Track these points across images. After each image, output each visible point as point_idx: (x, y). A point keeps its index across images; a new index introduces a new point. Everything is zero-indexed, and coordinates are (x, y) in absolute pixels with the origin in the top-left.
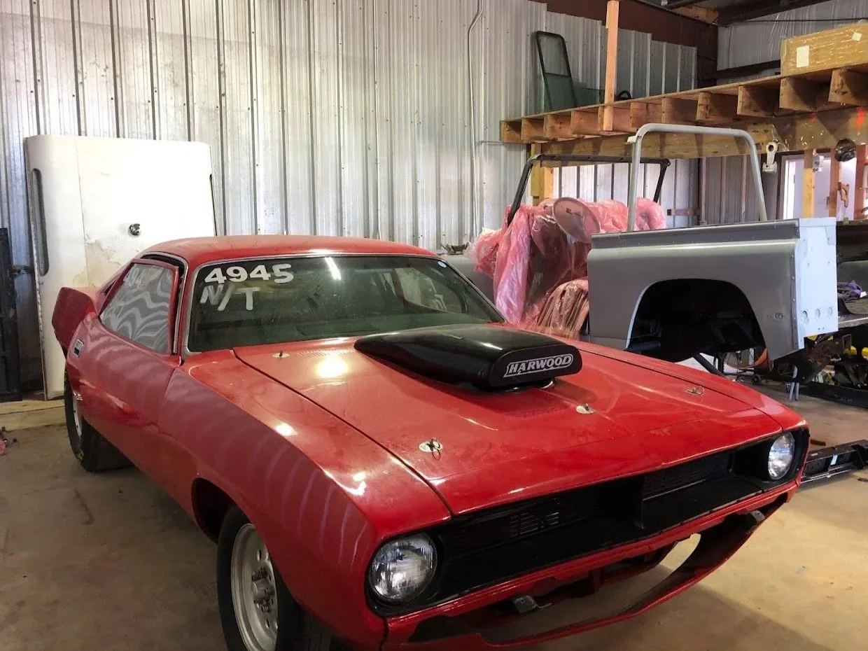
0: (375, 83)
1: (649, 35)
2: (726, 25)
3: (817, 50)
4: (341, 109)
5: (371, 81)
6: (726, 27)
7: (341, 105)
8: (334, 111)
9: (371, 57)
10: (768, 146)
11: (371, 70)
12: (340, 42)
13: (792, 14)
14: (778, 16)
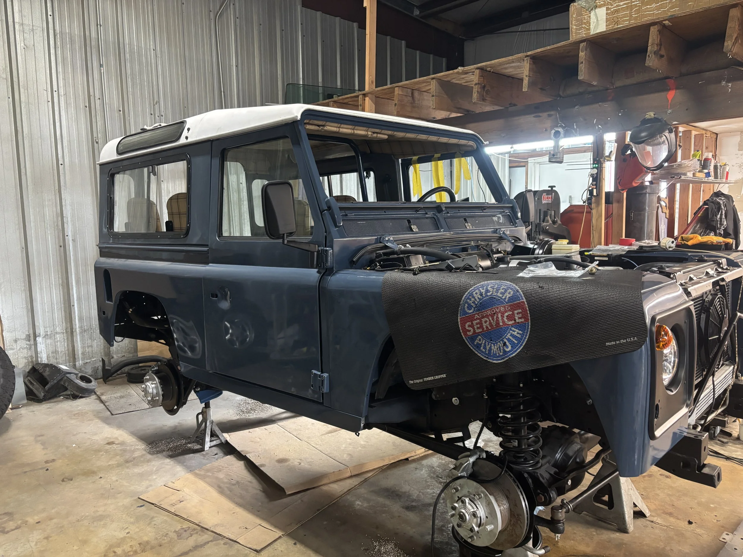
0: (101, 66)
1: (403, 42)
2: (473, 38)
3: (617, 11)
4: (55, 94)
5: (95, 64)
6: (473, 40)
7: (55, 88)
8: (45, 96)
9: (94, 35)
10: (553, 131)
11: (94, 51)
12: (50, 13)
13: (533, 25)
14: (520, 28)
